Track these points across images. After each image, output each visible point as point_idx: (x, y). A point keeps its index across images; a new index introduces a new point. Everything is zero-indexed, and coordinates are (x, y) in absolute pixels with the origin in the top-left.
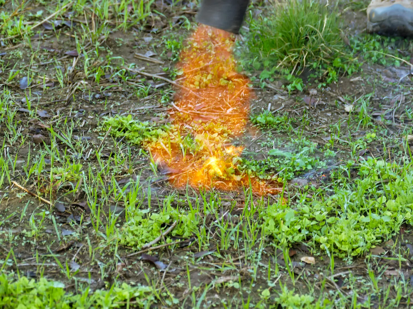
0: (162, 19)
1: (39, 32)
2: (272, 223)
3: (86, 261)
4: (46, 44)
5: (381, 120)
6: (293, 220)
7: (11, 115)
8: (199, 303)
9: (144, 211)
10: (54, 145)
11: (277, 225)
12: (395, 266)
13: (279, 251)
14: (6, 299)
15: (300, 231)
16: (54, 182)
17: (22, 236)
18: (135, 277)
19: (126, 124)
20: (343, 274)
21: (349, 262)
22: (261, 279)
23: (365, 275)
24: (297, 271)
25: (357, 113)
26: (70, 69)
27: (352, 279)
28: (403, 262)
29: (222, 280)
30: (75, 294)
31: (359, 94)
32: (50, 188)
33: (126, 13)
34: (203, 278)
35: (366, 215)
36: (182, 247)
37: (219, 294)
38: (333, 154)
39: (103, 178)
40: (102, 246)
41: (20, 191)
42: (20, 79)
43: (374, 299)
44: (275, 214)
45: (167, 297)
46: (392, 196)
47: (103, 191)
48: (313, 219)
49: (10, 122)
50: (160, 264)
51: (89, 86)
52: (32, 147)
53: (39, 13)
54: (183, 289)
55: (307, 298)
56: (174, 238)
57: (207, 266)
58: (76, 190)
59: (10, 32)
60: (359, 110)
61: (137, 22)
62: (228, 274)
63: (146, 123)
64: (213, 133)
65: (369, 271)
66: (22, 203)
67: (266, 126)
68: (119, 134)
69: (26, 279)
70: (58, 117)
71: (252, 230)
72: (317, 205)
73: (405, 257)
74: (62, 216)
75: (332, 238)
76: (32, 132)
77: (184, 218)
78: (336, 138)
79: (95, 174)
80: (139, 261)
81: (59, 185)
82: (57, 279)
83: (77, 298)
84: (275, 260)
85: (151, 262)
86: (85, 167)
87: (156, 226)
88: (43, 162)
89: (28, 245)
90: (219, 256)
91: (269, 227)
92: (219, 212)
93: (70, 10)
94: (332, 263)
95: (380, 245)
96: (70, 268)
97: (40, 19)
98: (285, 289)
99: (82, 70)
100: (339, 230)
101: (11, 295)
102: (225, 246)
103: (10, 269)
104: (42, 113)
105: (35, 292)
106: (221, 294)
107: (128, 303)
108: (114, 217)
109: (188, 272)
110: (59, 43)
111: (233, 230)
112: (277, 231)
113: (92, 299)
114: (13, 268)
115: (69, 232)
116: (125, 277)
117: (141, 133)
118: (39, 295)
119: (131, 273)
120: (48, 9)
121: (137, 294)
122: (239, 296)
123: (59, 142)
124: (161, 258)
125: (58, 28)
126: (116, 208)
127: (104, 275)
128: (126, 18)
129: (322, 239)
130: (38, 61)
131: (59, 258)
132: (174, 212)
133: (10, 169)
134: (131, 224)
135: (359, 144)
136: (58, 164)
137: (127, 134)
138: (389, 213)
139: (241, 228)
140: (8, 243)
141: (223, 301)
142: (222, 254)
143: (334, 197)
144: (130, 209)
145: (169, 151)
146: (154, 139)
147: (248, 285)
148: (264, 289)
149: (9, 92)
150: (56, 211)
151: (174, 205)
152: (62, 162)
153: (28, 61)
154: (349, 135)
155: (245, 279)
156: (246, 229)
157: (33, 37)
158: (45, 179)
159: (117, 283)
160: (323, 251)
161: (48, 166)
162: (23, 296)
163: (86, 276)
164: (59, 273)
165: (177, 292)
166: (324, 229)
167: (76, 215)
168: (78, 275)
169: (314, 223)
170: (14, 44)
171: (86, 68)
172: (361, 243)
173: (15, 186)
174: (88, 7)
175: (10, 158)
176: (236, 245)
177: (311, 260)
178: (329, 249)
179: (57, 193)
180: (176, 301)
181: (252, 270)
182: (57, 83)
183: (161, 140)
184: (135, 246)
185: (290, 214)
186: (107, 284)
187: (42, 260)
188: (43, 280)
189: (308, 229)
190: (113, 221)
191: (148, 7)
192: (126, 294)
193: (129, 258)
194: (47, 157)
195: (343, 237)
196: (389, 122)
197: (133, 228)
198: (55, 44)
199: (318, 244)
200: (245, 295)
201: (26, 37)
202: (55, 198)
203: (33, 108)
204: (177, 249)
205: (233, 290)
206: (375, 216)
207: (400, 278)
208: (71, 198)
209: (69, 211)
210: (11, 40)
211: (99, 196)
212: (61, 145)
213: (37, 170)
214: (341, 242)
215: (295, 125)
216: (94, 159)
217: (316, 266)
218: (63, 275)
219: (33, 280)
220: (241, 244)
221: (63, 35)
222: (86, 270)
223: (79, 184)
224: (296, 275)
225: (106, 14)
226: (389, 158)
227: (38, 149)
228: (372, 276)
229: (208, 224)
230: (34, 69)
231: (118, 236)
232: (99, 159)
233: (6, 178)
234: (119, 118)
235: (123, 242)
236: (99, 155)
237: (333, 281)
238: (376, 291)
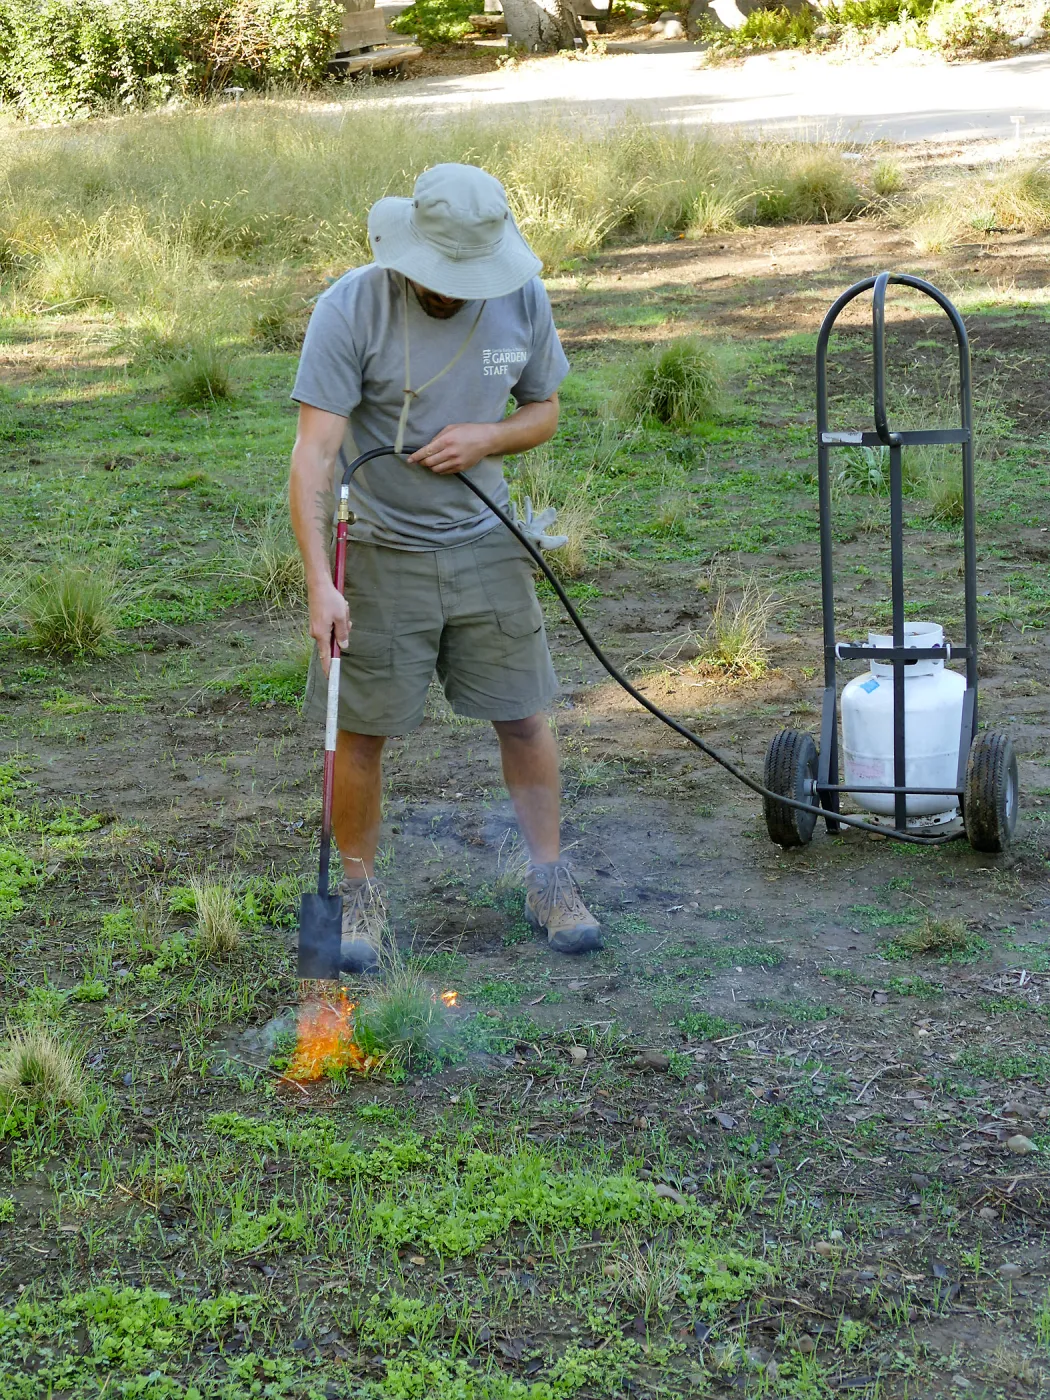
0: (267, 1008)
1: (144, 1025)
2: (380, 1223)
3: (192, 1268)
4: (150, 1037)
5: (487, 1111)
6: (401, 1219)
7: (116, 1113)
8: (308, 1311)
9: (251, 1214)
10: (159, 1145)
11: (385, 1224)
12: (506, 1265)
13: (388, 1253)
14: (111, 1311)
15: (409, 1230)
16: (159, 1184)
17: (126, 1242)
18: (242, 1284)
19: (232, 1122)
20: (452, 1275)
21: (459, 1261)
22: (370, 1283)
23: (476, 1276)
24: (407, 1273)
25: (463, 1104)
26: (175, 1064)
27: (464, 1281)
28: (514, 1261)
29: (331, 1285)
30: (181, 1304)
31: (464, 1085)
32: (155, 1191)
33: (231, 1006)
34: (311, 1284)
35: (474, 1211)
36: (289, 1250)
37: (328, 1300)
38: (440, 1147)
39: (208, 1178)
40: (208, 1252)
41: (124, 1194)
42: (124, 1075)
43: (486, 1301)
44: (383, 1214)
45: (275, 1305)
46: (500, 1191)
47: (209, 1193)
48: (422, 1217)
49: (115, 1121)
50: (268, 1269)
51: (195, 1082)
52: (137, 1147)
53: (143, 1006)
54: (290, 1297)
55: (418, 1303)
56: (281, 1241)
57: (316, 1270)
58: (181, 1192)
59: (113, 1025)
60: (465, 1101)
61: (241, 1014)
62: (337, 1278)
63: (253, 1119)
64: (319, 1128)
65: (479, 1271)
66: (127, 1206)
67: (372, 1119)
68: (224, 1132)
69: (131, 1289)
70: (163, 1116)
71: (360, 1232)
72: (426, 1203)
73: (515, 1255)
74: (168, 1221)
75: (441, 1238)
76: (137, 1131)
77: (291, 1220)
78: (443, 1130)
79: (201, 1174)
80: (246, 1266)
81: (165, 1187)
82: (163, 1287)
83: (182, 1308)
84: (384, 1261)
85: (259, 1268)
86: (190, 1169)
87: (263, 1229)
88: (147, 1162)
89: (133, 1252)
90: (328, 1259)
91: (378, 1228)
92: (326, 1211)
93: (175, 1002)
94: (442, 1263)
95: (489, 1243)
96: (176, 1276)
97: (144, 1011)
98: (395, 1294)
99: (187, 1065)
100: (448, 1229)
101: (114, 1307)
102: (333, 1249)
103: (114, 1278)
104: (147, 1111)
105: (140, 1303)
106: (331, 1301)
107: (235, 1312)
108: (221, 1218)
109: (296, 1277)
110: (164, 1036)
111: (341, 1232)
112: (385, 1231)
113: (199, 1309)
114: (118, 1277)
115: (174, 1237)
116: (233, 1284)
117: (246, 1130)
118: (144, 1306)
119: (238, 1280)
120: (152, 1001)
121: (244, 1303)
122: (348, 1302)
123: (164, 1141)
124: (269, 1263)
125: (163, 1020)
126: (223, 1210)
127: (211, 1282)
128: (230, 1009)
129: (432, 1239)
130: (142, 1056)
131: (164, 1265)
132: (282, 1214)
133: (115, 1170)
134: (237, 1228)
135: (468, 1136)
136: (163, 1165)
137: (232, 1131)
138: (498, 1210)
139: (349, 1229)
140: (112, 1250)
141: (332, 1308)
142: (330, 1257)
143: (442, 1193)
144: (237, 1211)
145: (276, 1148)
146: (260, 1136)
147: (357, 1290)
148: (373, 1294)
149: (113, 1088)
150: (162, 1215)
151: (281, 1205)
152: (168, 1162)
153: (133, 1056)
154: (456, 1127)
155: (355, 1284)
156: (354, 1230)
157: (137, 1030)
158: (150, 1181)
159: (224, 1291)
160: (433, 1251)
161: (153, 1167)
162: (128, 1308)
163: (193, 1284)
164: (165, 1281)
165: (286, 1299)
166: (434, 1227)
167: (182, 1218)
168: (184, 1283)
169: (423, 1221)
170: (119, 1038)
171: (191, 1062)
172: (471, 1242)
173: (119, 1189)
174: (193, 999)
175: (114, 1159)
176: (344, 1247)
177: (421, 1261)
178: (439, 1249)
179: (161, 1196)
180: (284, 1309)
181: (361, 1274)
182: (162, 1078)
183: (266, 1137)
184: (242, 1250)
185: (398, 1213)
186: (213, 1291)
187: (148, 1267)
188: (149, 1289)
189: (416, 1228)
190: (219, 1225)
191: (253, 998)
192: (234, 1304)
193: (236, 1264)
194: (152, 1157)
195: (452, 1236)
196: (495, 1113)
197: (240, 1231)
198: (159, 1038)
199: (427, 1244)
200: (355, 1301)
201: (130, 1030)
202: (160, 1201)
203: (137, 1105)
204: (284, 1253)
205: (342, 1295)
206: (485, 1213)
207: (511, 1278)
208: (177, 1200)
209: (174, 1214)
210: (115, 1034)
211: (205, 1198)
212: (167, 1145)
213: (142, 1172)
214: (450, 1242)
215: (402, 1118)
216: (200, 1159)
217: (426, 1266)
218: (169, 1284)
219: (138, 1290)
220: (349, 1245)
221: (167, 1027)
222: (193, 1277)
223: (183, 1187)
224: (406, 1277)
225: (211, 1006)
226: (496, 1151)
227: (143, 1148)
228: (482, 1277)
229: (316, 1225)
230: (139, 1064)
231: (225, 1240)
232: (204, 1157)
233: (110, 1180)
234: (225, 1115)
235: (229, 1247)
236: (205, 1154)
237: (444, 1283)
238: (486, 1293)
